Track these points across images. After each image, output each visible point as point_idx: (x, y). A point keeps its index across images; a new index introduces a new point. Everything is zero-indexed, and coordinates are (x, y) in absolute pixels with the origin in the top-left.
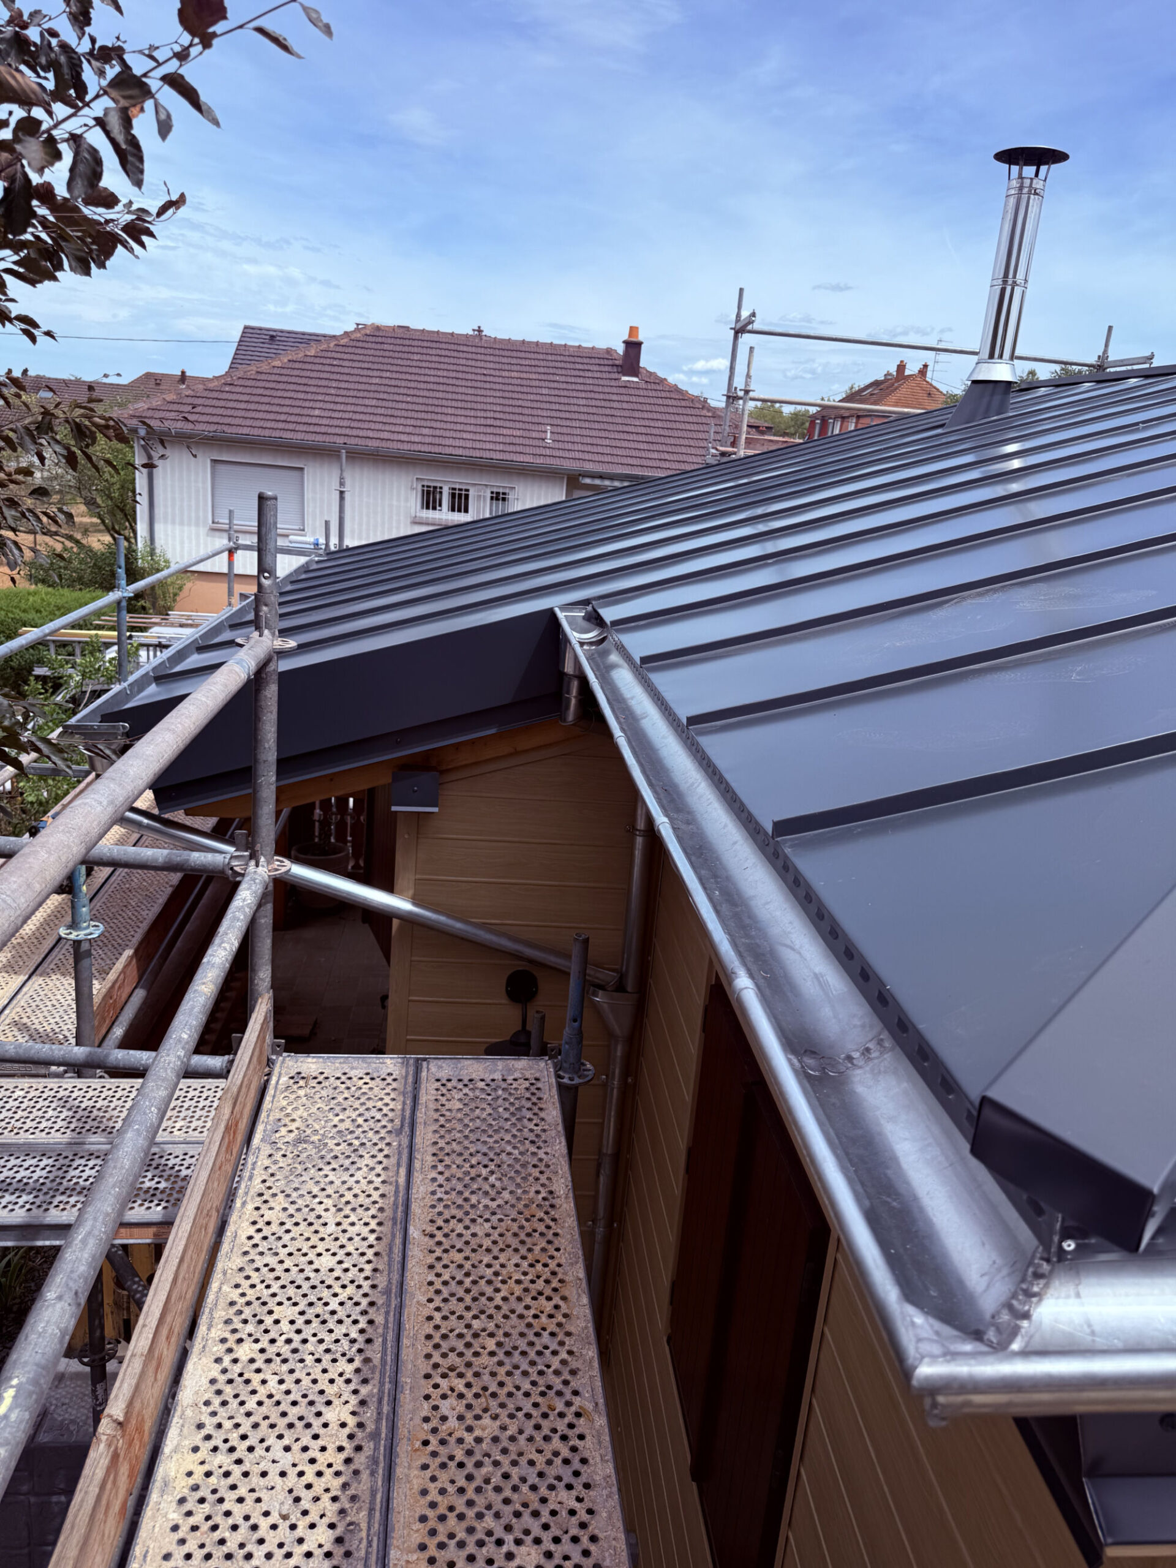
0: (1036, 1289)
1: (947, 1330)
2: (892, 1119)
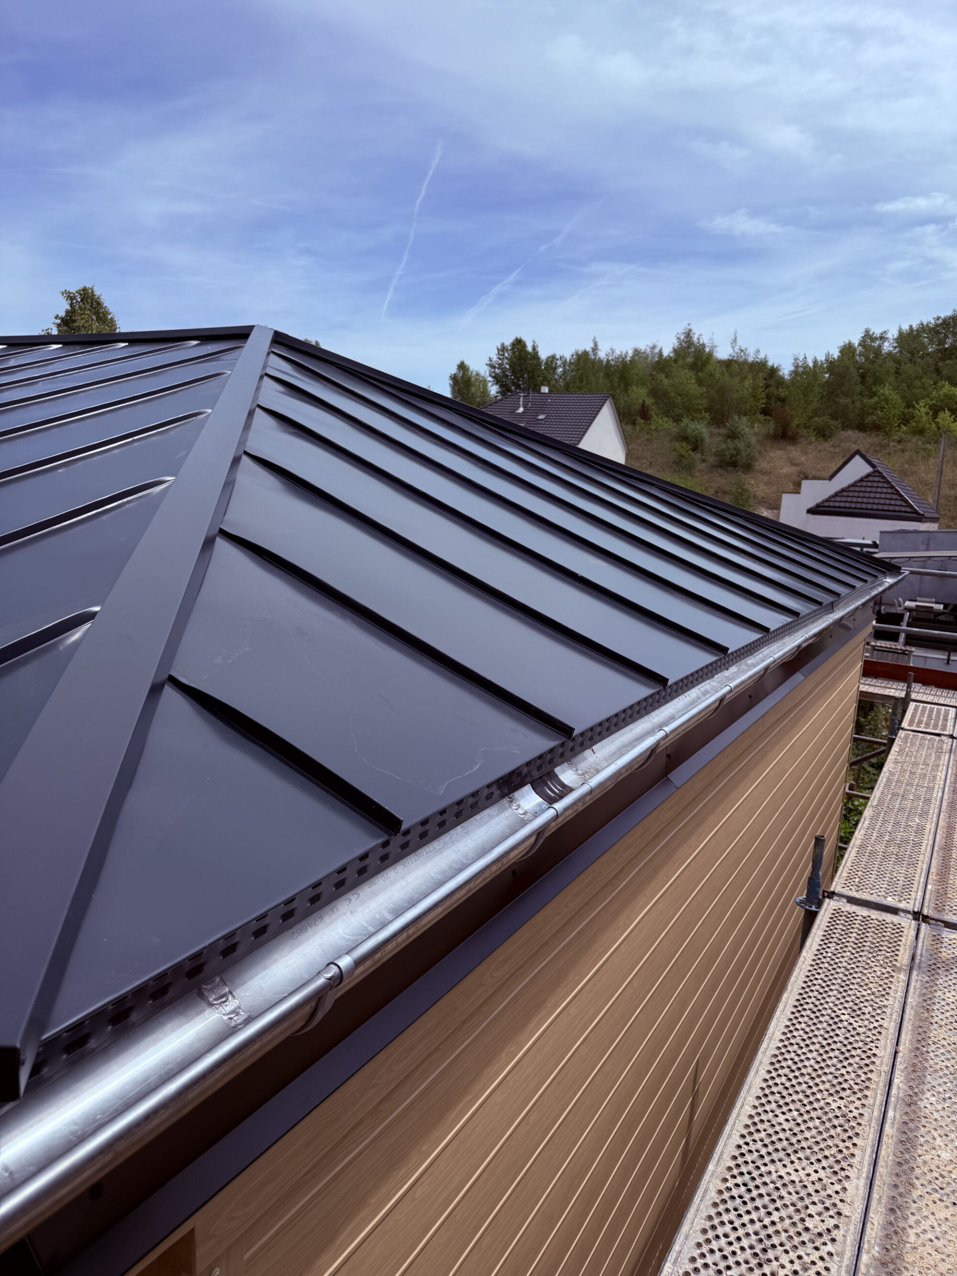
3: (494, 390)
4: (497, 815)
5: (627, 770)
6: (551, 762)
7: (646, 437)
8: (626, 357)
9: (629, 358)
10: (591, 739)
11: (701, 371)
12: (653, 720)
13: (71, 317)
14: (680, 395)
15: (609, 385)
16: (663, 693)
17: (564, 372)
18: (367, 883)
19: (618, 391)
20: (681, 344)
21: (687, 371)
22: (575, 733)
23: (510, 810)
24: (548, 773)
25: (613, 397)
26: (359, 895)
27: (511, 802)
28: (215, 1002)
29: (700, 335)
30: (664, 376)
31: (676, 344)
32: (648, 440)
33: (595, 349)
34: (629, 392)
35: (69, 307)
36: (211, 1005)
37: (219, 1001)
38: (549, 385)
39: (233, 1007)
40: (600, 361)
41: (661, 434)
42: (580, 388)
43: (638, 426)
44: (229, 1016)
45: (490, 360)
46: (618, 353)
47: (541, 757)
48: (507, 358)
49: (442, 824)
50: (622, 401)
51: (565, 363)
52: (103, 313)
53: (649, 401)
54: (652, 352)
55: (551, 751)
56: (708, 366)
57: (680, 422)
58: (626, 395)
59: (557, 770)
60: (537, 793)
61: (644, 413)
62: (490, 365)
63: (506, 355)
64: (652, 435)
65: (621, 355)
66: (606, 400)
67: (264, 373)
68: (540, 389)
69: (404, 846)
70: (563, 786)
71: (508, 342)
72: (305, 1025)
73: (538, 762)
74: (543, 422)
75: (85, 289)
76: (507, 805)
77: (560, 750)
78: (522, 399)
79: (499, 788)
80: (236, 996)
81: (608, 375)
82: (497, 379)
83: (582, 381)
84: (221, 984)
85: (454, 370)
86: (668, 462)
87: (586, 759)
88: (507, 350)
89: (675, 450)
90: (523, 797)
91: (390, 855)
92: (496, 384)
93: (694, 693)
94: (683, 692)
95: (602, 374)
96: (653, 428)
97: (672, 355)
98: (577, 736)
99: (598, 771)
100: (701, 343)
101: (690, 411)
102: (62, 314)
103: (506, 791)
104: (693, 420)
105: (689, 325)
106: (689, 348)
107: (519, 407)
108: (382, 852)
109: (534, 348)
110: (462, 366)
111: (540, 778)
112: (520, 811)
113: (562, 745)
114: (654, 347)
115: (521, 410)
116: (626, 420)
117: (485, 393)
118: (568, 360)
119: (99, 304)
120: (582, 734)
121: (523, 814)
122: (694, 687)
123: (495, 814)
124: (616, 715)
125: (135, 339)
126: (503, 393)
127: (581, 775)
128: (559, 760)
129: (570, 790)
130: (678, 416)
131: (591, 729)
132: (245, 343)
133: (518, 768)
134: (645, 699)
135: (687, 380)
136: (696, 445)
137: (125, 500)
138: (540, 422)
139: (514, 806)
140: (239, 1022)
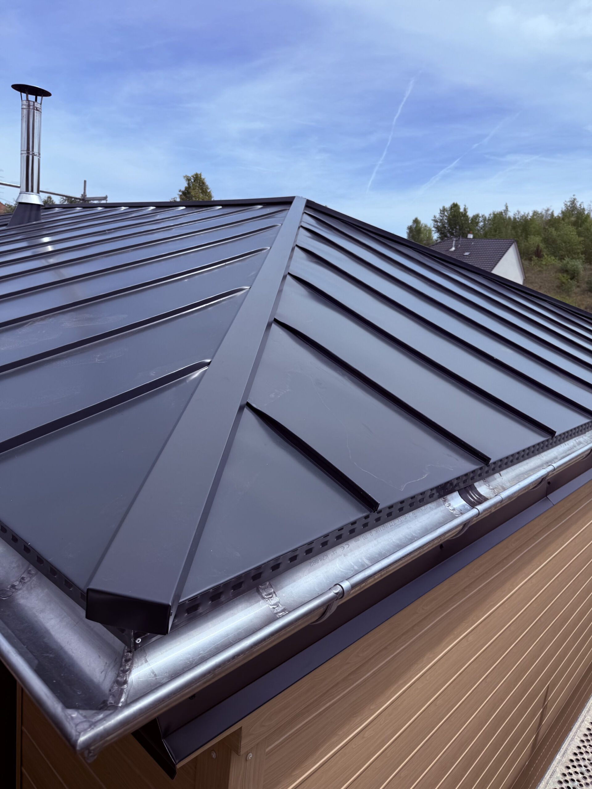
0: (127, 667)
1: (89, 712)
2: (42, 611)
3: (435, 236)
4: (436, 508)
5: (525, 490)
6: (472, 478)
7: (538, 270)
8: (528, 216)
9: (529, 217)
10: (500, 466)
11: (581, 227)
12: (542, 458)
13: (187, 191)
14: (565, 242)
15: (515, 234)
16: (551, 441)
17: (485, 225)
18: (354, 539)
19: (521, 238)
20: (567, 208)
21: (570, 226)
22: (491, 461)
23: (444, 506)
24: (470, 486)
25: (517, 242)
26: (349, 545)
27: (445, 501)
28: (265, 597)
29: (582, 203)
30: (554, 229)
31: (564, 208)
32: (540, 271)
33: (506, 210)
34: (529, 239)
35: (187, 185)
36: (264, 598)
37: (268, 597)
38: (473, 233)
39: (275, 602)
40: (510, 218)
41: (549, 267)
42: (494, 236)
43: (532, 262)
44: (273, 607)
45: (435, 217)
46: (522, 213)
47: (466, 475)
48: (446, 216)
49: (401, 509)
50: (523, 245)
51: (485, 219)
52: (205, 189)
53: (542, 246)
54: (546, 213)
55: (473, 472)
56: (585, 223)
57: (563, 260)
58: (525, 241)
59: (476, 484)
60: (462, 498)
61: (538, 254)
62: (434, 220)
63: (446, 213)
64: (543, 268)
65: (524, 215)
66: (512, 244)
67: (300, 225)
68: (467, 236)
69: (378, 520)
70: (480, 495)
71: (448, 206)
72: (318, 619)
73: (464, 478)
74: (467, 257)
75: (196, 175)
76: (442, 503)
77: (479, 472)
78: (454, 242)
79: (437, 492)
80: (277, 595)
81: (514, 228)
82: (438, 229)
83: (496, 231)
84: (269, 587)
85: (410, 223)
86: (553, 286)
87: (496, 479)
88: (447, 211)
89: (558, 278)
90: (453, 499)
91: (369, 524)
92: (438, 232)
93: (571, 443)
94: (565, 441)
95: (510, 227)
96: (544, 263)
97: (560, 215)
98: (491, 463)
99: (504, 489)
100: (582, 208)
101: (571, 253)
102: (183, 189)
103: (442, 493)
104: (573, 258)
105: (574, 195)
106: (572, 211)
107: (451, 247)
108: (365, 521)
109: (465, 210)
110: (416, 221)
111: (465, 488)
112: (450, 508)
113: (481, 469)
114: (548, 210)
115: (453, 249)
116: (525, 257)
117: (430, 238)
118: (487, 218)
119: (203, 183)
120: (494, 463)
121: (453, 510)
122: (572, 438)
123: (434, 507)
124: (518, 453)
125: (226, 204)
126: (442, 238)
127: (492, 489)
128: (478, 478)
129: (486, 499)
130: (562, 256)
131: (501, 460)
132: (290, 207)
133: (451, 481)
134: (538, 444)
135: (571, 232)
136: (573, 275)
137: (222, 299)
138: (465, 257)
139: (447, 504)
140: (278, 611)
